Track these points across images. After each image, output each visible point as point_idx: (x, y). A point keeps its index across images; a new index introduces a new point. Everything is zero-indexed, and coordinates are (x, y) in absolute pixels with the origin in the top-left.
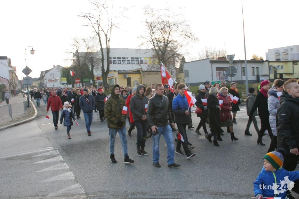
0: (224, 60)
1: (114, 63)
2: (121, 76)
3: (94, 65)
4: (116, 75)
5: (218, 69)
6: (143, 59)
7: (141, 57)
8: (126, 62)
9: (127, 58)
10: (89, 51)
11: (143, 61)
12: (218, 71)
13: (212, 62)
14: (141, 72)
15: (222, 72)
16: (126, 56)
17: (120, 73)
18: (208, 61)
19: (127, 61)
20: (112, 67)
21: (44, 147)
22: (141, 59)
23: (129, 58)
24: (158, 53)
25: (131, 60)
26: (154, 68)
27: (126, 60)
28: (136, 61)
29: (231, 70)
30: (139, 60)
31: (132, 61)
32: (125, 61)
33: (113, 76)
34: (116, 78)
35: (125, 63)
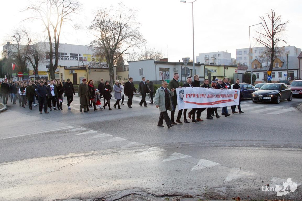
2: (68, 71)
3: (39, 59)
4: (62, 70)
5: (161, 69)
6: (82, 55)
7: (80, 53)
8: (65, 58)
9: (66, 54)
10: (31, 44)
11: (82, 57)
12: (161, 72)
13: (157, 63)
14: (87, 68)
15: (165, 72)
16: (65, 52)
17: (66, 68)
18: (153, 61)
19: (66, 56)
22: (80, 55)
23: (68, 54)
25: (70, 56)
26: (96, 65)
27: (65, 55)
28: (75, 57)
29: (185, 70)
30: (79, 56)
31: (71, 57)
32: (64, 56)
33: (58, 72)
34: (61, 73)
35: (63, 59)
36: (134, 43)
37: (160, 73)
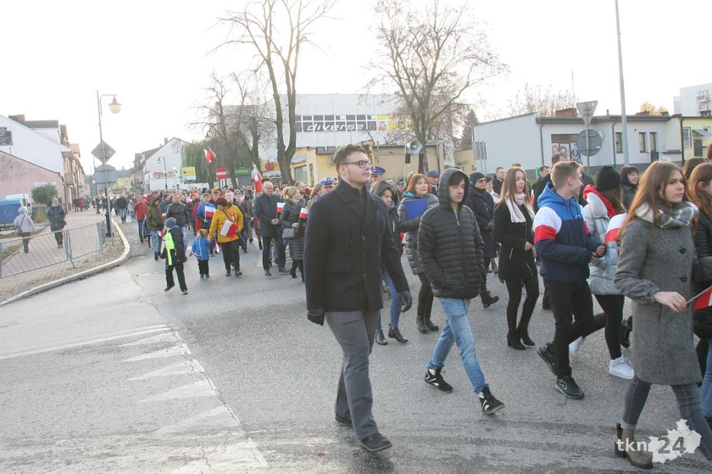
0: (571, 117)
1: (305, 130)
2: (324, 159)
3: (259, 135)
4: (312, 157)
5: (556, 138)
6: (374, 118)
7: (369, 113)
8: (336, 127)
9: (338, 118)
10: (248, 102)
11: (375, 122)
12: (557, 145)
13: (543, 121)
14: (371, 148)
15: (567, 146)
16: (335, 114)
17: (320, 152)
18: (533, 118)
19: (337, 123)
20: (303, 139)
21: (146, 325)
22: (369, 117)
23: (342, 117)
24: (410, 104)
25: (346, 121)
26: (403, 138)
27: (335, 121)
28: (358, 123)
29: (587, 138)
30: (367, 120)
31: (348, 123)
32: (333, 123)
33: (304, 161)
34: (311, 165)
35: (331, 129)
36: (479, 76)
37: (555, 149)
